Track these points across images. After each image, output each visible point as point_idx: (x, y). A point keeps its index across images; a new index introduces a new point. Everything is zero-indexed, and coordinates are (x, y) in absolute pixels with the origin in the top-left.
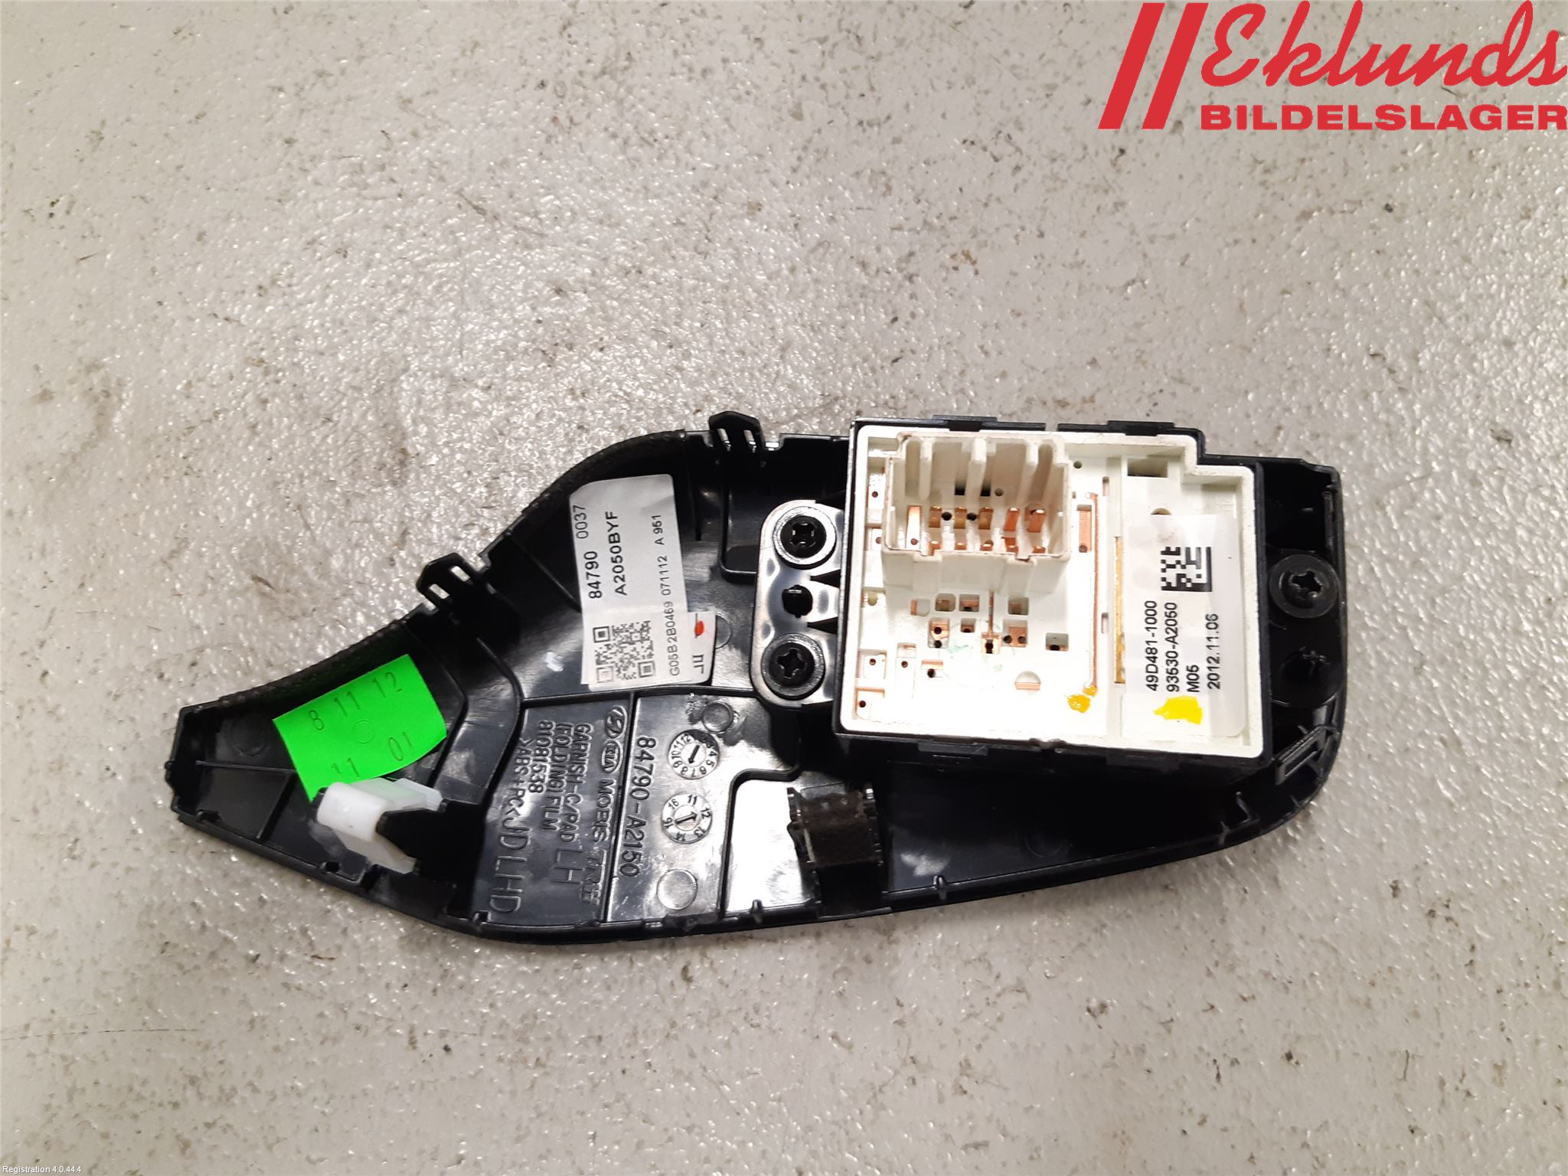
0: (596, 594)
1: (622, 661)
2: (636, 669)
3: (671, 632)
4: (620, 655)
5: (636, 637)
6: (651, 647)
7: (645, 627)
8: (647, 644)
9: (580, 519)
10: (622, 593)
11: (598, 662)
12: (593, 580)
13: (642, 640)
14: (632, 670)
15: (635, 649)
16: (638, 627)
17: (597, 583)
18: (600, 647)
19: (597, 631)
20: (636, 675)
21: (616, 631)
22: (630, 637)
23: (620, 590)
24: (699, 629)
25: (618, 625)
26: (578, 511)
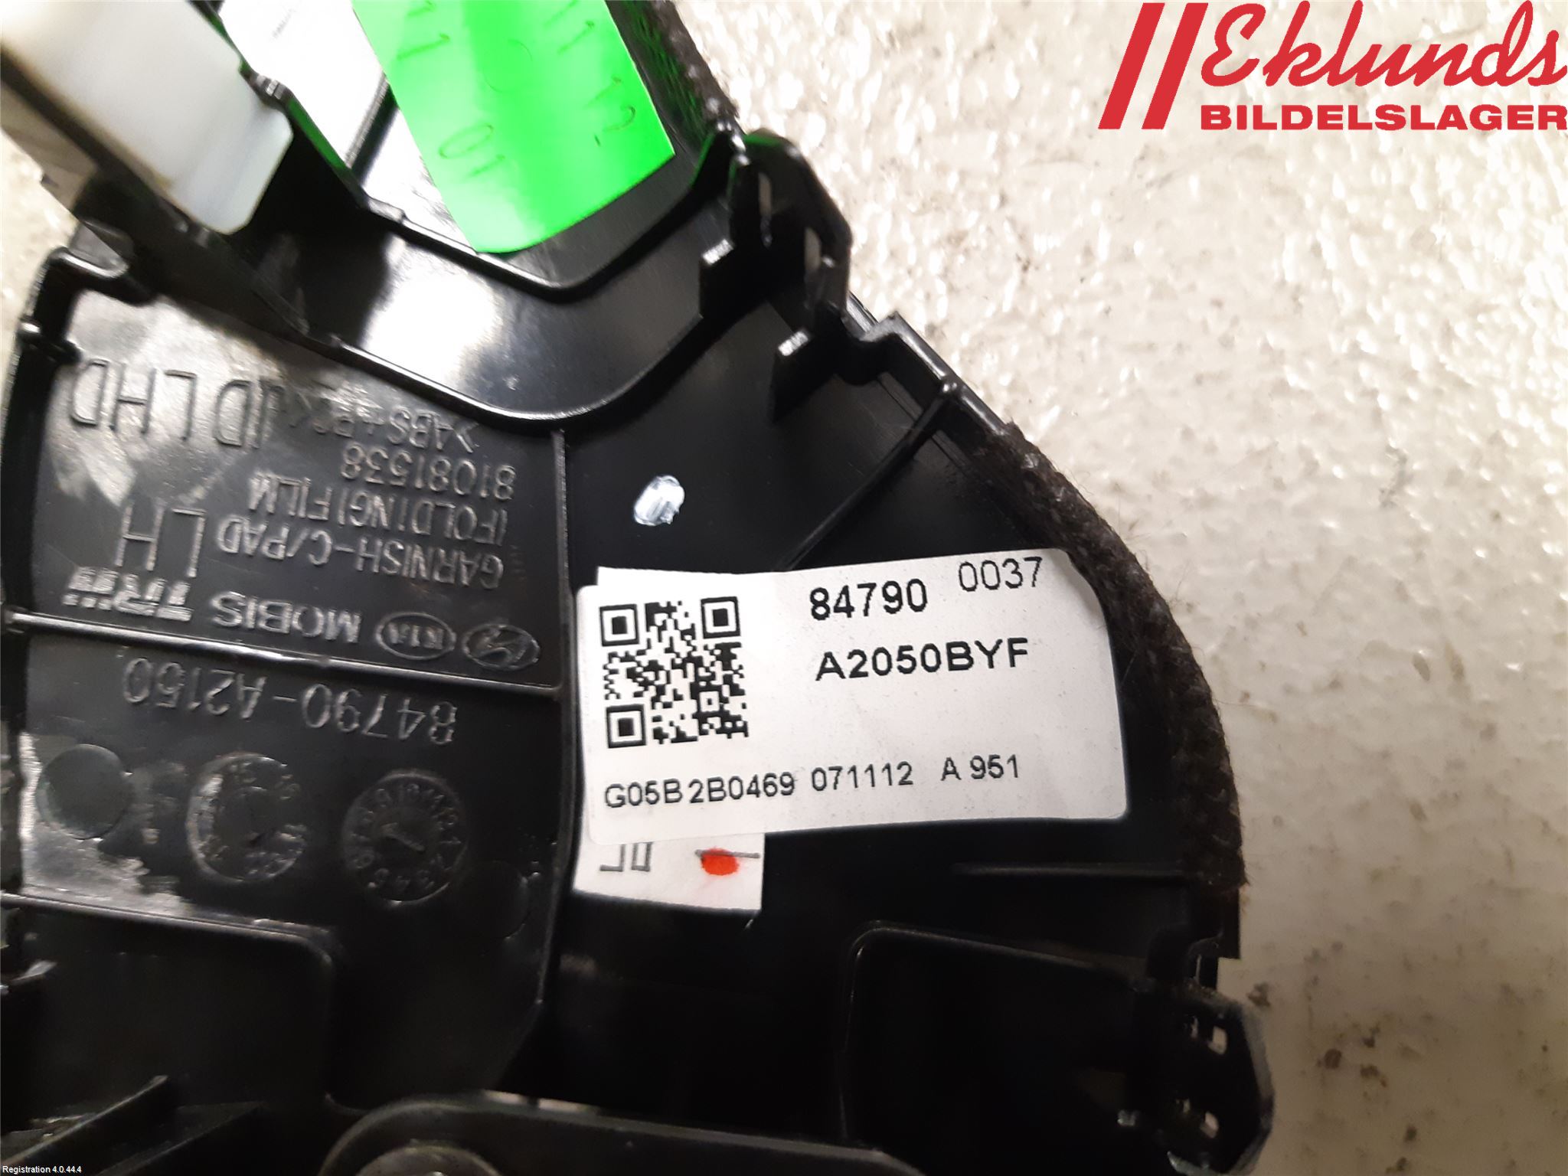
0: (820, 606)
1: (654, 666)
2: (628, 700)
3: (715, 790)
4: (665, 661)
5: (709, 701)
6: (681, 737)
7: (732, 726)
8: (690, 727)
9: (1006, 573)
10: (823, 670)
11: (652, 609)
12: (858, 598)
13: (701, 717)
14: (626, 689)
15: (678, 697)
16: (733, 707)
17: (849, 610)
18: (690, 614)
19: (729, 606)
20: (613, 702)
21: (726, 655)
22: (709, 688)
23: (829, 666)
24: (718, 862)
25: (741, 657)
26: (1027, 569)
